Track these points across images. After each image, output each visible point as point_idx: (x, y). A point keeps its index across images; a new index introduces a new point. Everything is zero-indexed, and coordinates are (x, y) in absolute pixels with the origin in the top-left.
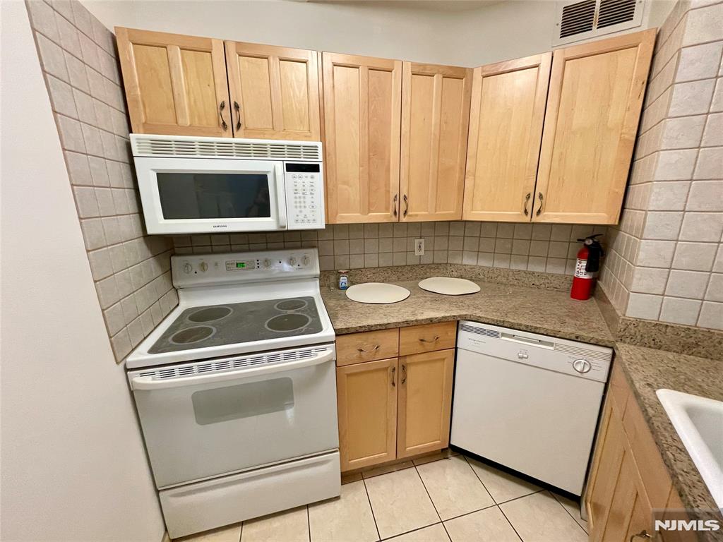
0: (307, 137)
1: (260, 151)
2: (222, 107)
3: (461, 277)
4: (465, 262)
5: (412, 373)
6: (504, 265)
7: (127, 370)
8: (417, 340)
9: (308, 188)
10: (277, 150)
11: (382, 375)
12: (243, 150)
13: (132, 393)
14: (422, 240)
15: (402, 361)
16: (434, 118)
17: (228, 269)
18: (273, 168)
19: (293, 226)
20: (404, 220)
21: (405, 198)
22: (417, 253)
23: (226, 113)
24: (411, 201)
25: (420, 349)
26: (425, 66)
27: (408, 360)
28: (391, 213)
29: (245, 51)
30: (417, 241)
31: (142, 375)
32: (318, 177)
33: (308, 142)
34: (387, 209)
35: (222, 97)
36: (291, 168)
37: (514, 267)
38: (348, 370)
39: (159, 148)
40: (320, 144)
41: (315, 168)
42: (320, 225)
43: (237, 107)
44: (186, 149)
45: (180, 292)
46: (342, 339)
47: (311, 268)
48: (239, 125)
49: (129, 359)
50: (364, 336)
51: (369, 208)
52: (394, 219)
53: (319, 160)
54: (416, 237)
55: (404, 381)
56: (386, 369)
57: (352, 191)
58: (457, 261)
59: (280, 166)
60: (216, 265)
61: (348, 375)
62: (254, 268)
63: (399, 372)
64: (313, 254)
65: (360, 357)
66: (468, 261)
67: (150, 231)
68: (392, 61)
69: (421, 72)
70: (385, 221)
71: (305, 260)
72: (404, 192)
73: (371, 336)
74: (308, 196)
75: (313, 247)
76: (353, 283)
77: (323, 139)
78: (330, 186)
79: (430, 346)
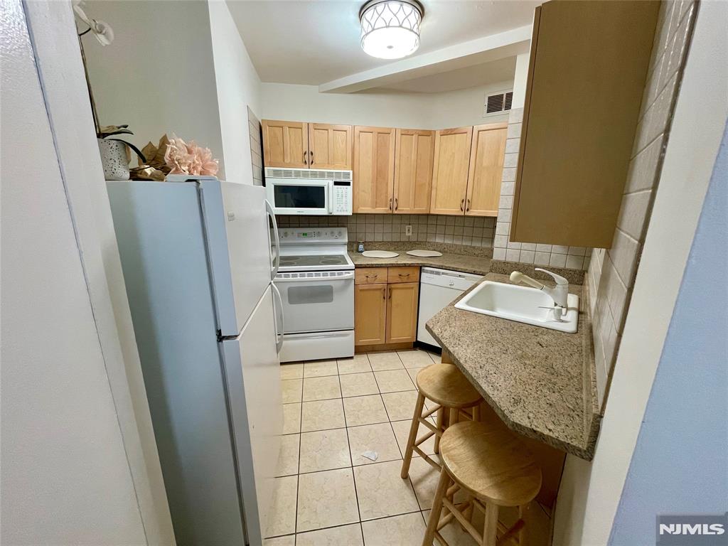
0: (345, 168)
1: (322, 175)
2: (305, 154)
3: (435, 250)
4: (437, 241)
5: (395, 294)
6: (459, 243)
8: (397, 275)
9: (344, 193)
10: (330, 175)
11: (378, 293)
12: (314, 175)
14: (411, 226)
15: (389, 285)
16: (413, 157)
17: (298, 236)
18: (327, 183)
19: (335, 213)
20: (395, 212)
21: (396, 200)
22: (407, 234)
23: (307, 156)
24: (400, 202)
25: (398, 280)
26: (408, 130)
27: (393, 286)
28: (388, 208)
29: (317, 127)
30: (407, 226)
32: (350, 188)
33: (345, 172)
34: (386, 206)
35: (305, 149)
36: (336, 183)
37: (464, 244)
38: (361, 287)
39: (277, 174)
40: (351, 172)
41: (348, 184)
42: (350, 213)
43: (312, 154)
44: (288, 174)
46: (358, 270)
47: (344, 238)
48: (312, 162)
50: (369, 269)
51: (376, 205)
52: (390, 212)
53: (350, 180)
54: (407, 224)
55: (390, 297)
56: (381, 289)
57: (367, 196)
58: (432, 240)
59: (331, 183)
60: (293, 233)
61: (361, 290)
62: (312, 236)
63: (388, 292)
64: (344, 230)
65: (367, 280)
66: (439, 240)
68: (391, 129)
69: (406, 133)
70: (385, 212)
71: (340, 233)
72: (396, 196)
73: (373, 270)
74: (344, 198)
75: (345, 227)
76: (366, 250)
77: (353, 169)
78: (356, 193)
79: (405, 279)
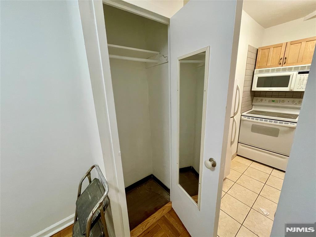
1: (290, 69)
2: (281, 59)
7: (241, 115)
10: (297, 68)
12: (284, 70)
13: (241, 120)
17: (269, 102)
18: (293, 73)
19: (295, 90)
29: (293, 43)
31: (244, 117)
35: (282, 57)
36: (300, 73)
41: (307, 72)
43: (286, 58)
45: (253, 106)
48: (285, 63)
49: (243, 113)
59: (296, 73)
60: (266, 100)
62: (278, 102)
67: (252, 90)
71: (299, 102)
74: (305, 81)
